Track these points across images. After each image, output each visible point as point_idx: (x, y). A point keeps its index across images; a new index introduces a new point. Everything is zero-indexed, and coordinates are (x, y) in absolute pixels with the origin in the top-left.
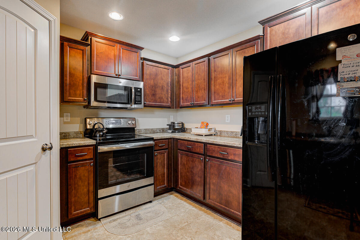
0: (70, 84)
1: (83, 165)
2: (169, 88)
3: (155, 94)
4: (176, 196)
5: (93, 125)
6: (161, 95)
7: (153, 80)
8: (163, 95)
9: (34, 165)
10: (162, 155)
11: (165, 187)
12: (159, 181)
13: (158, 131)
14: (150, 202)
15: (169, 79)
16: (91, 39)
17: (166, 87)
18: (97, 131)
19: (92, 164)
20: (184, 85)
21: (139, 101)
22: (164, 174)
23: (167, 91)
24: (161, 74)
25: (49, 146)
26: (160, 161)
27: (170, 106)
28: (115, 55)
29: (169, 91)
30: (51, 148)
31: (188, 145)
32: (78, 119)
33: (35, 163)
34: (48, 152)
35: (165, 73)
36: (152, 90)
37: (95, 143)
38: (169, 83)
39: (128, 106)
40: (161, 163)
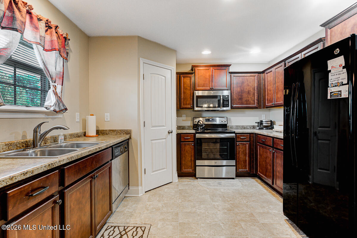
0: (184, 98)
1: (188, 144)
2: (256, 91)
3: (242, 98)
4: (256, 181)
5: (197, 122)
6: (247, 98)
7: (239, 87)
8: (250, 98)
9: (165, 139)
10: (244, 145)
11: (246, 171)
12: (242, 166)
13: (249, 128)
14: (233, 178)
15: (256, 84)
16: (195, 69)
17: (252, 91)
18: (199, 125)
19: (193, 144)
20: (269, 88)
21: (227, 105)
22: (246, 161)
23: (254, 94)
24: (247, 81)
25: (171, 131)
26: (242, 150)
27: (256, 107)
28: (209, 75)
29: (256, 94)
30: (172, 132)
31: (263, 139)
32: (190, 118)
33: (166, 138)
34: (171, 134)
35: (252, 80)
36: (239, 95)
37: (195, 133)
38: (256, 87)
39: (219, 109)
40: (243, 151)
